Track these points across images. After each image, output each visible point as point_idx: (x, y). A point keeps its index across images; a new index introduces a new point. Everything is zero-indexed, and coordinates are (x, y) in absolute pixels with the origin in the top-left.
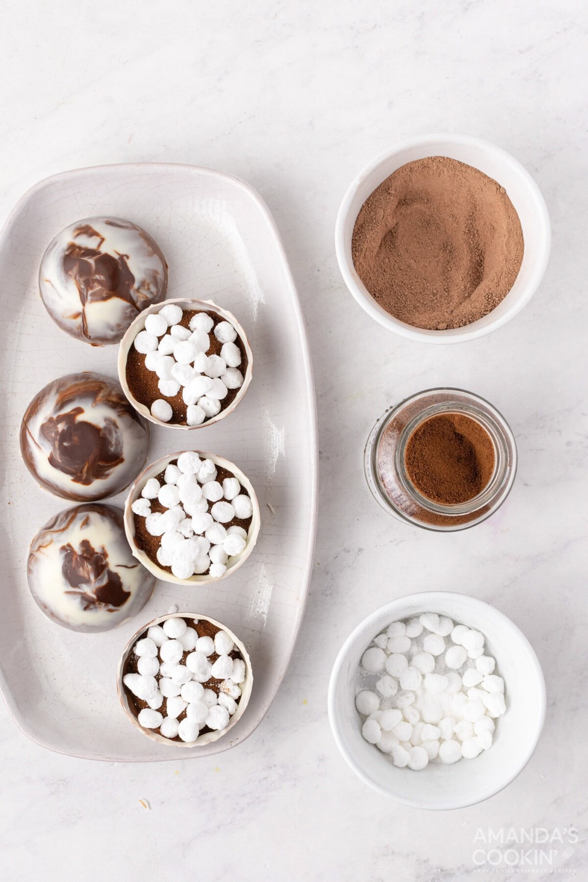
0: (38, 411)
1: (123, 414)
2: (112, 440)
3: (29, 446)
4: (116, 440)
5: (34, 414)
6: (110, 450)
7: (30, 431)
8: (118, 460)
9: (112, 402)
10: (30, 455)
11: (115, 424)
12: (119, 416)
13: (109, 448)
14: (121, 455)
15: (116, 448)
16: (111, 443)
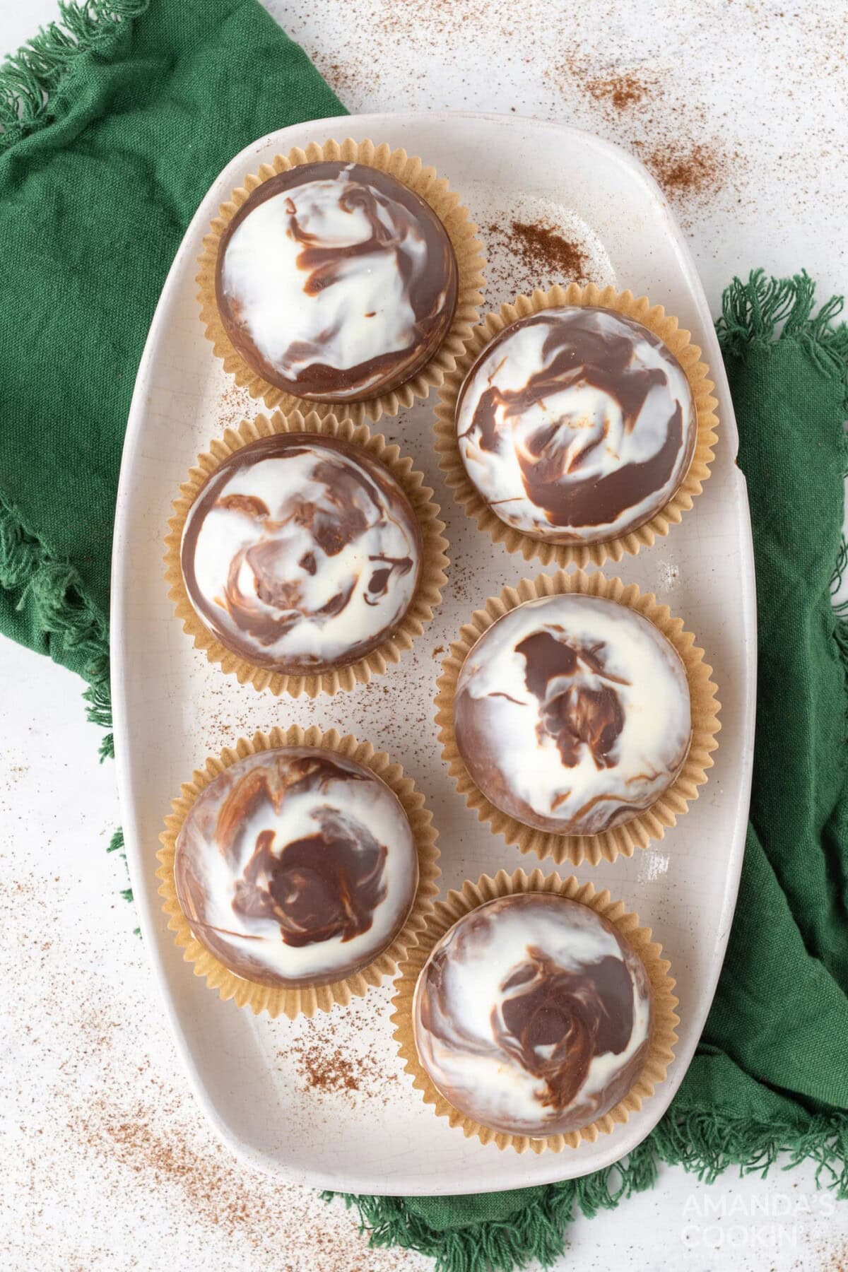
0: (207, 892)
1: (326, 785)
2: (348, 835)
3: (239, 950)
4: (353, 830)
5: (206, 900)
6: (358, 853)
7: (220, 927)
8: (380, 856)
9: (297, 783)
10: (252, 963)
11: (330, 810)
12: (325, 793)
13: (354, 849)
14: (377, 844)
15: (363, 841)
16: (349, 840)
